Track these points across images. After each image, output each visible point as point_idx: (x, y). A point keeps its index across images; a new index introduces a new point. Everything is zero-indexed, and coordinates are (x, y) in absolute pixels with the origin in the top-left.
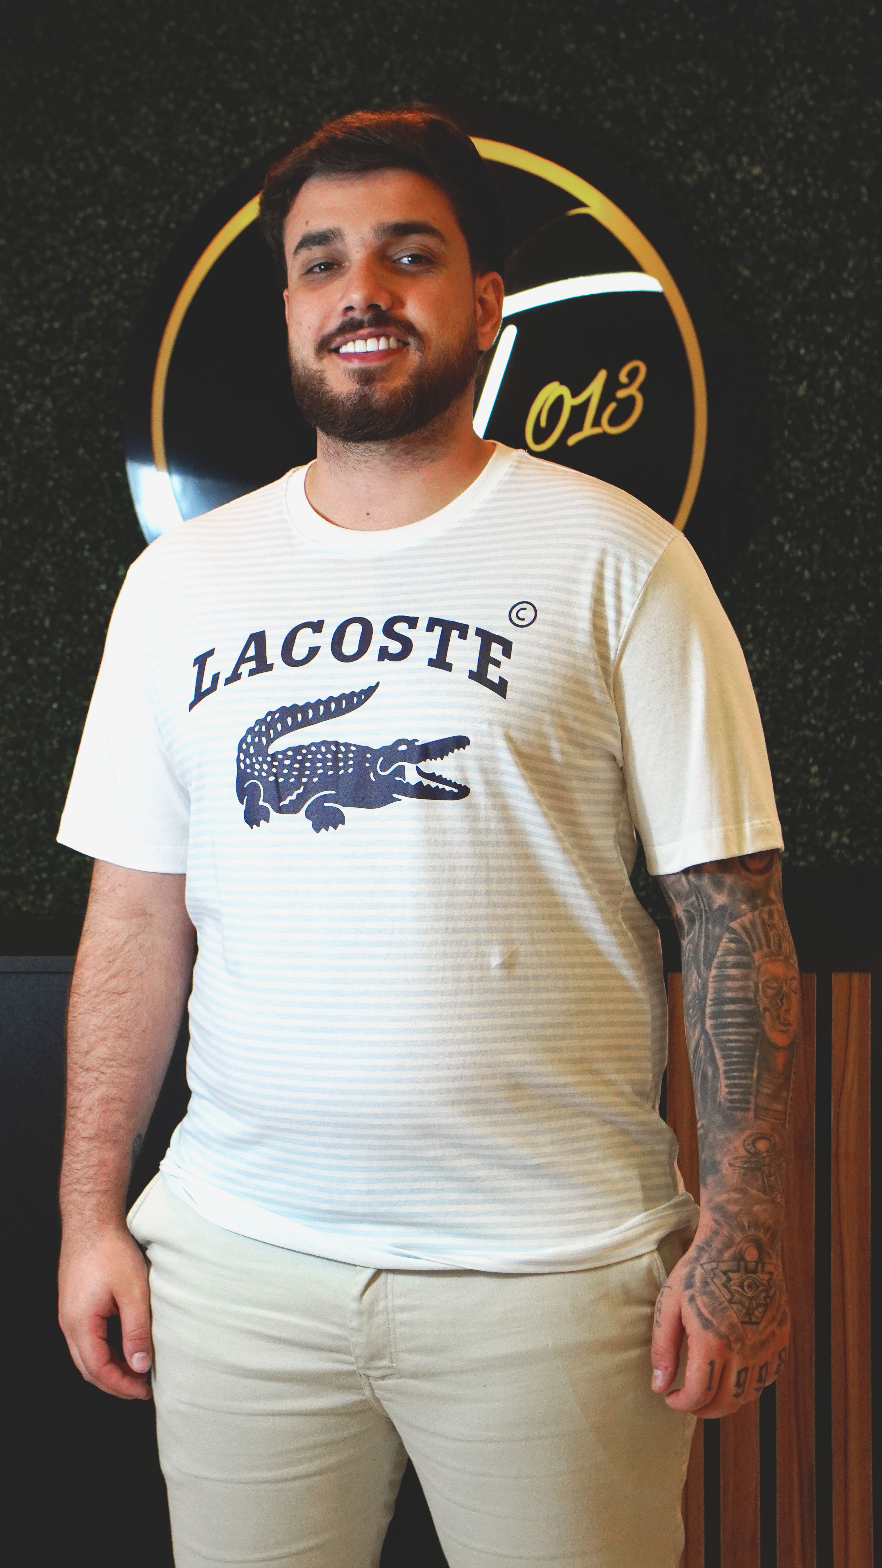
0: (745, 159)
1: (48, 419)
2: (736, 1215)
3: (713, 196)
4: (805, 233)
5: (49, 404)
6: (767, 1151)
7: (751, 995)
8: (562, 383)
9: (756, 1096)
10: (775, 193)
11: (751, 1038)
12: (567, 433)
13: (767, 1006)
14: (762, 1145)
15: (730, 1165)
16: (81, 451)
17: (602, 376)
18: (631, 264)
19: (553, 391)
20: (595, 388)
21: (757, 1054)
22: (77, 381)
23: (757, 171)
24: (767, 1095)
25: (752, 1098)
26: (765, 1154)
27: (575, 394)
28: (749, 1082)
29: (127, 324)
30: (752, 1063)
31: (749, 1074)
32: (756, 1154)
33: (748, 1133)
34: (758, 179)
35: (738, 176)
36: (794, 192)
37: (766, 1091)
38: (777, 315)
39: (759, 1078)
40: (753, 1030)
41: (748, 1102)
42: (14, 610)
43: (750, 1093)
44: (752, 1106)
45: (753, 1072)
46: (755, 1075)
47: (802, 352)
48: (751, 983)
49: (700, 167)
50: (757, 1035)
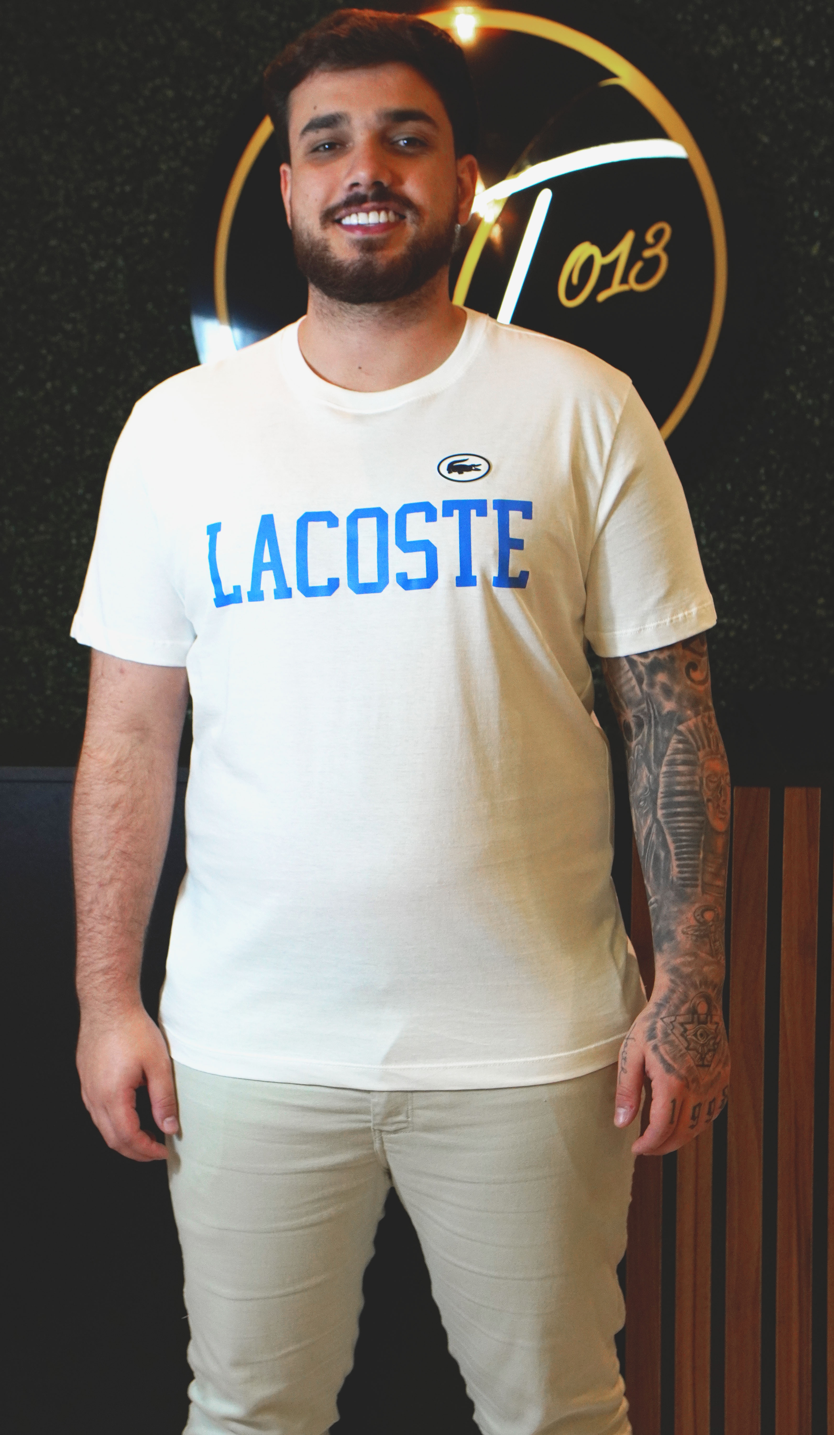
0: (767, 32)
1: (120, 277)
2: (689, 976)
3: (736, 66)
4: (821, 102)
5: (120, 262)
6: (713, 920)
7: (697, 788)
8: (593, 243)
9: (703, 874)
10: (794, 64)
11: (696, 825)
12: (597, 290)
13: (711, 798)
14: (709, 916)
15: (684, 933)
16: (150, 306)
17: (630, 237)
18: (658, 132)
19: (584, 250)
20: (623, 249)
21: (703, 838)
22: (146, 241)
23: (777, 43)
24: (712, 873)
25: (700, 876)
26: (711, 924)
27: (605, 253)
28: (696, 862)
29: (192, 188)
30: (699, 846)
31: (696, 856)
32: (704, 923)
33: (697, 905)
34: (779, 51)
35: (760, 48)
36: (812, 63)
37: (710, 869)
38: (794, 179)
39: (704, 859)
40: (699, 818)
41: (696, 879)
42: (88, 452)
43: (697, 872)
44: (700, 882)
45: (699, 854)
46: (701, 856)
47: (816, 214)
48: (697, 778)
49: (724, 40)
50: (703, 822)
